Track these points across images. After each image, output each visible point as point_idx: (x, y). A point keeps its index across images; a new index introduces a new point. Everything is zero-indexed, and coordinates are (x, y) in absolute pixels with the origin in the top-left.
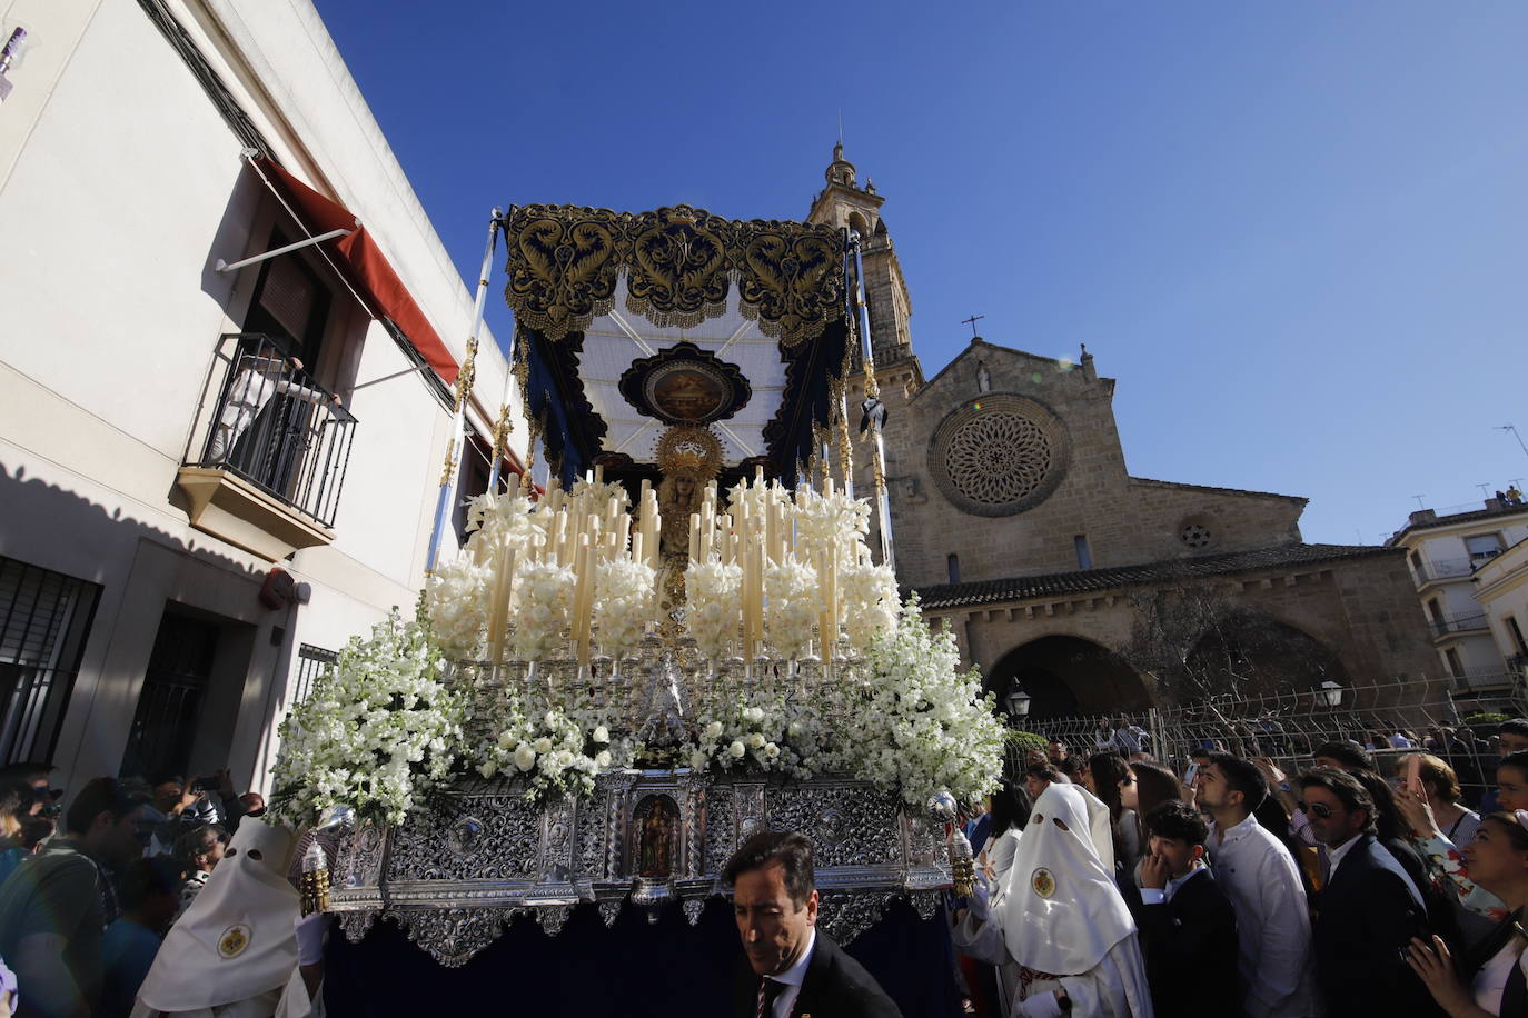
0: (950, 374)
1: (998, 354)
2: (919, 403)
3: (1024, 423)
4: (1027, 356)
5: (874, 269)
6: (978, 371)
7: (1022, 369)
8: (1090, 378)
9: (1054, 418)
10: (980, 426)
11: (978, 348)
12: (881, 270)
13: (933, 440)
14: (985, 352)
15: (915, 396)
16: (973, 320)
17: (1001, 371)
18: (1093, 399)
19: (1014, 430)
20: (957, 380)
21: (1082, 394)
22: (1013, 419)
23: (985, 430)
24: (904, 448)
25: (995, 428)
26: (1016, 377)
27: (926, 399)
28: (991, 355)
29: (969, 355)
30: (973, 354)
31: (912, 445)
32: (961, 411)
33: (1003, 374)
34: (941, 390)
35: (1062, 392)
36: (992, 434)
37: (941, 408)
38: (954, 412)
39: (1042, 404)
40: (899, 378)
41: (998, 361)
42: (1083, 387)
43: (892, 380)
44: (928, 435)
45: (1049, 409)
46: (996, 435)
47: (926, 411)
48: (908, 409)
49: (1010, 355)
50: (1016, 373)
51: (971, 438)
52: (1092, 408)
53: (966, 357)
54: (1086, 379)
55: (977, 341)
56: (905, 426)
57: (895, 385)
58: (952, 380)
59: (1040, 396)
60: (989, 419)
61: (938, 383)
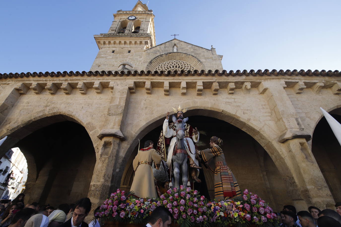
0: (163, 46)
1: (182, 43)
2: (148, 51)
3: (188, 65)
4: (193, 45)
5: (145, 18)
6: (173, 47)
7: (190, 48)
8: (214, 54)
9: (200, 62)
10: (170, 63)
11: (175, 40)
12: (147, 18)
13: (151, 62)
14: (178, 42)
15: (148, 49)
16: (175, 35)
17: (183, 47)
18: (215, 59)
19: (183, 66)
20: (165, 47)
21: (211, 57)
22: (184, 63)
23: (172, 65)
24: (138, 64)
25: (176, 64)
26: (187, 50)
27: (152, 50)
28: (179, 43)
29: (171, 42)
30: (173, 41)
31: (141, 63)
32: (164, 56)
33: (183, 48)
34: (159, 49)
35: (204, 56)
36: (175, 66)
37: (157, 54)
38: (161, 55)
39: (196, 58)
40: (143, 42)
41: (182, 45)
42: (211, 56)
43: (141, 43)
44: (149, 61)
45: (198, 59)
46: (176, 67)
47: (151, 54)
48: (144, 53)
49: (186, 44)
50: (187, 48)
51: (166, 66)
52: (214, 62)
53: (170, 42)
54: (213, 54)
55: (175, 39)
56: (141, 57)
57: (142, 45)
58: (163, 47)
59: (195, 56)
60: (175, 62)
61: (158, 47)
